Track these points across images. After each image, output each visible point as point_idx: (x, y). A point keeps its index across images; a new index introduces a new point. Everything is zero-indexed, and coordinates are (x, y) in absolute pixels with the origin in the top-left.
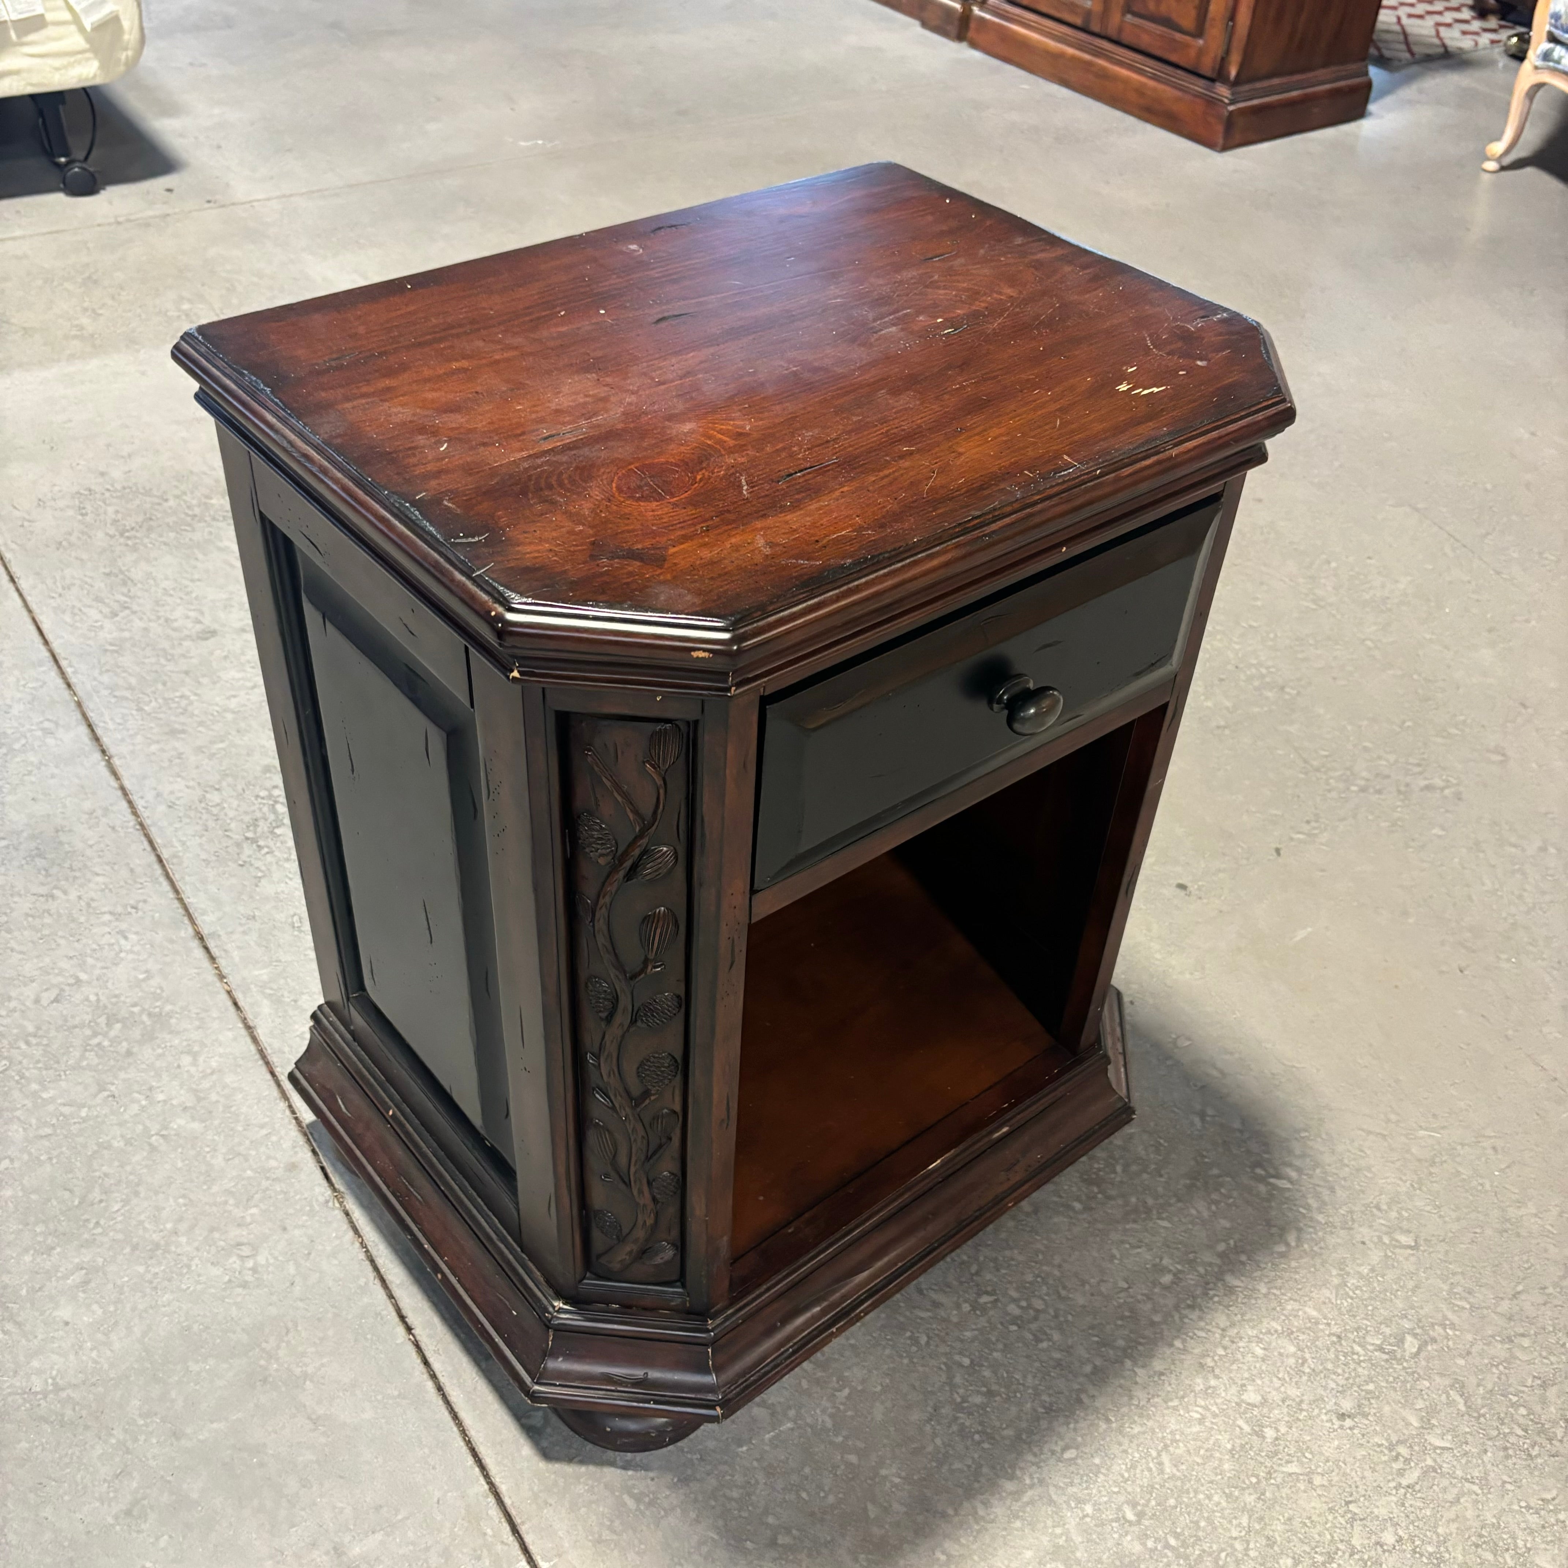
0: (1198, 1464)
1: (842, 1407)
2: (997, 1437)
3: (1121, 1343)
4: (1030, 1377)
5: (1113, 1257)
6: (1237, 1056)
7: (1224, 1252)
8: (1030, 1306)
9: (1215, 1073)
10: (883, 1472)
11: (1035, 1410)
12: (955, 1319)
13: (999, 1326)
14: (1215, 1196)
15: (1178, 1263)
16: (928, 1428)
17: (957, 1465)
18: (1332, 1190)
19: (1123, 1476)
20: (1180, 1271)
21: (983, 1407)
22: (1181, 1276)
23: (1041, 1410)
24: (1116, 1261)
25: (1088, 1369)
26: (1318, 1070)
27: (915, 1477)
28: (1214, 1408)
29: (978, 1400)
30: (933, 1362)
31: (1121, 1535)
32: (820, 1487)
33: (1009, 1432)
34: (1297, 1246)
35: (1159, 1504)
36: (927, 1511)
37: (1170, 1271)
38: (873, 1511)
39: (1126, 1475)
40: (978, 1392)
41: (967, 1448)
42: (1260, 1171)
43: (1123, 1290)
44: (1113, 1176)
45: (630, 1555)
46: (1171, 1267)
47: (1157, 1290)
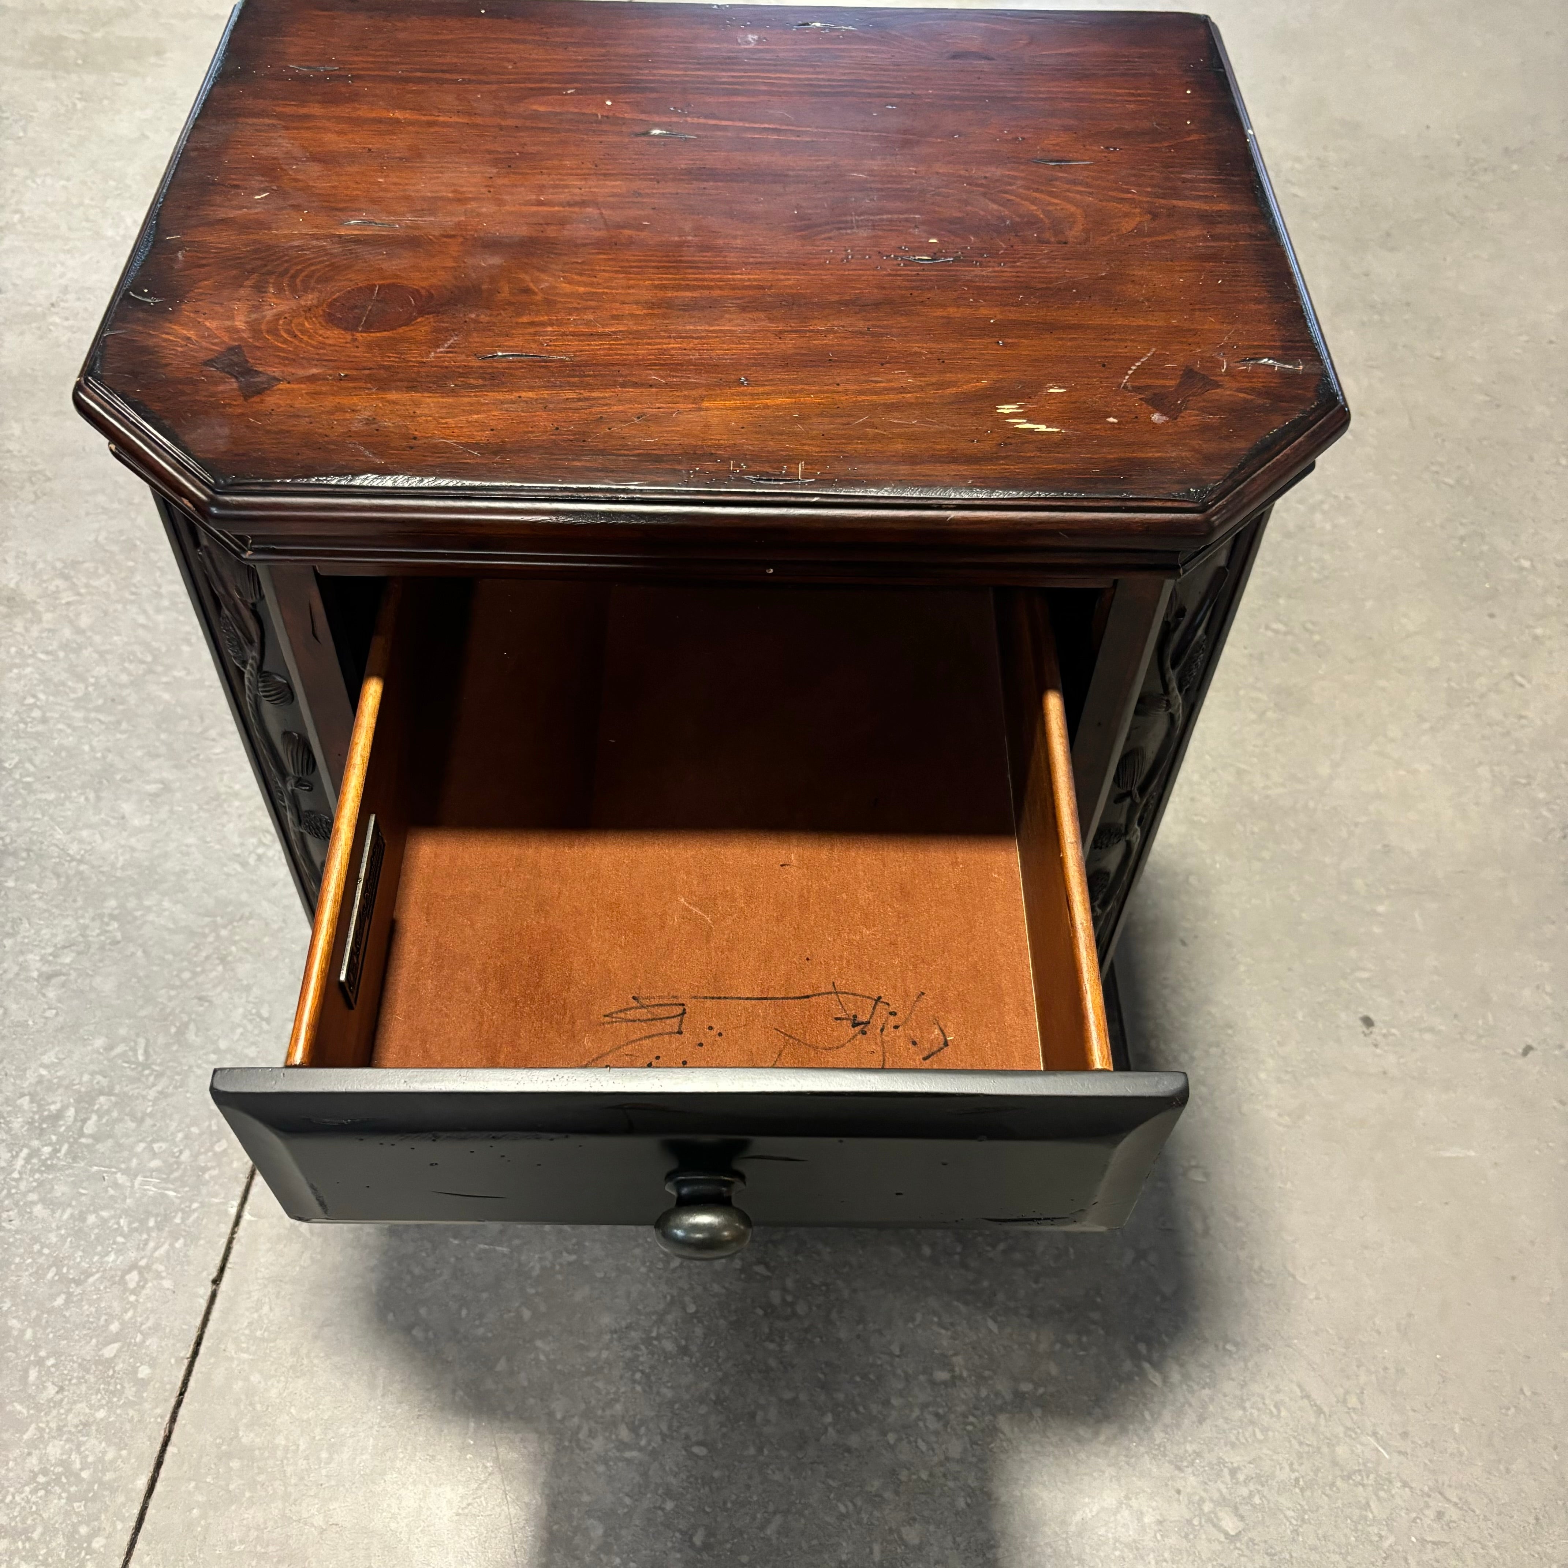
0: (800, 1548)
1: (558, 1267)
2: (655, 1389)
3: (841, 1396)
4: (731, 1362)
5: (913, 1319)
6: (1240, 1224)
7: (1024, 1393)
8: (792, 1304)
9: (1199, 1226)
10: (539, 1343)
13: (749, 1301)
14: (1071, 1338)
15: (967, 1369)
16: (607, 1337)
17: (600, 1385)
18: (1201, 1420)
19: (725, 1503)
20: (961, 1377)
21: (666, 1355)
22: (958, 1383)
23: (713, 1397)
24: (911, 1325)
25: (788, 1395)
26: (1317, 1298)
27: (559, 1367)
28: (865, 1517)
29: (669, 1346)
30: (664, 1288)
31: (673, 1548)
32: (481, 1316)
33: (668, 1393)
34: (1104, 1444)
35: (731, 1551)
36: (542, 1400)
37: (952, 1370)
38: (501, 1365)
39: (729, 1505)
40: (676, 1341)
41: (621, 1377)
42: (1142, 1348)
43: (891, 1354)
44: (988, 1248)
45: (307, 1255)
46: (957, 1369)
47: (922, 1378)
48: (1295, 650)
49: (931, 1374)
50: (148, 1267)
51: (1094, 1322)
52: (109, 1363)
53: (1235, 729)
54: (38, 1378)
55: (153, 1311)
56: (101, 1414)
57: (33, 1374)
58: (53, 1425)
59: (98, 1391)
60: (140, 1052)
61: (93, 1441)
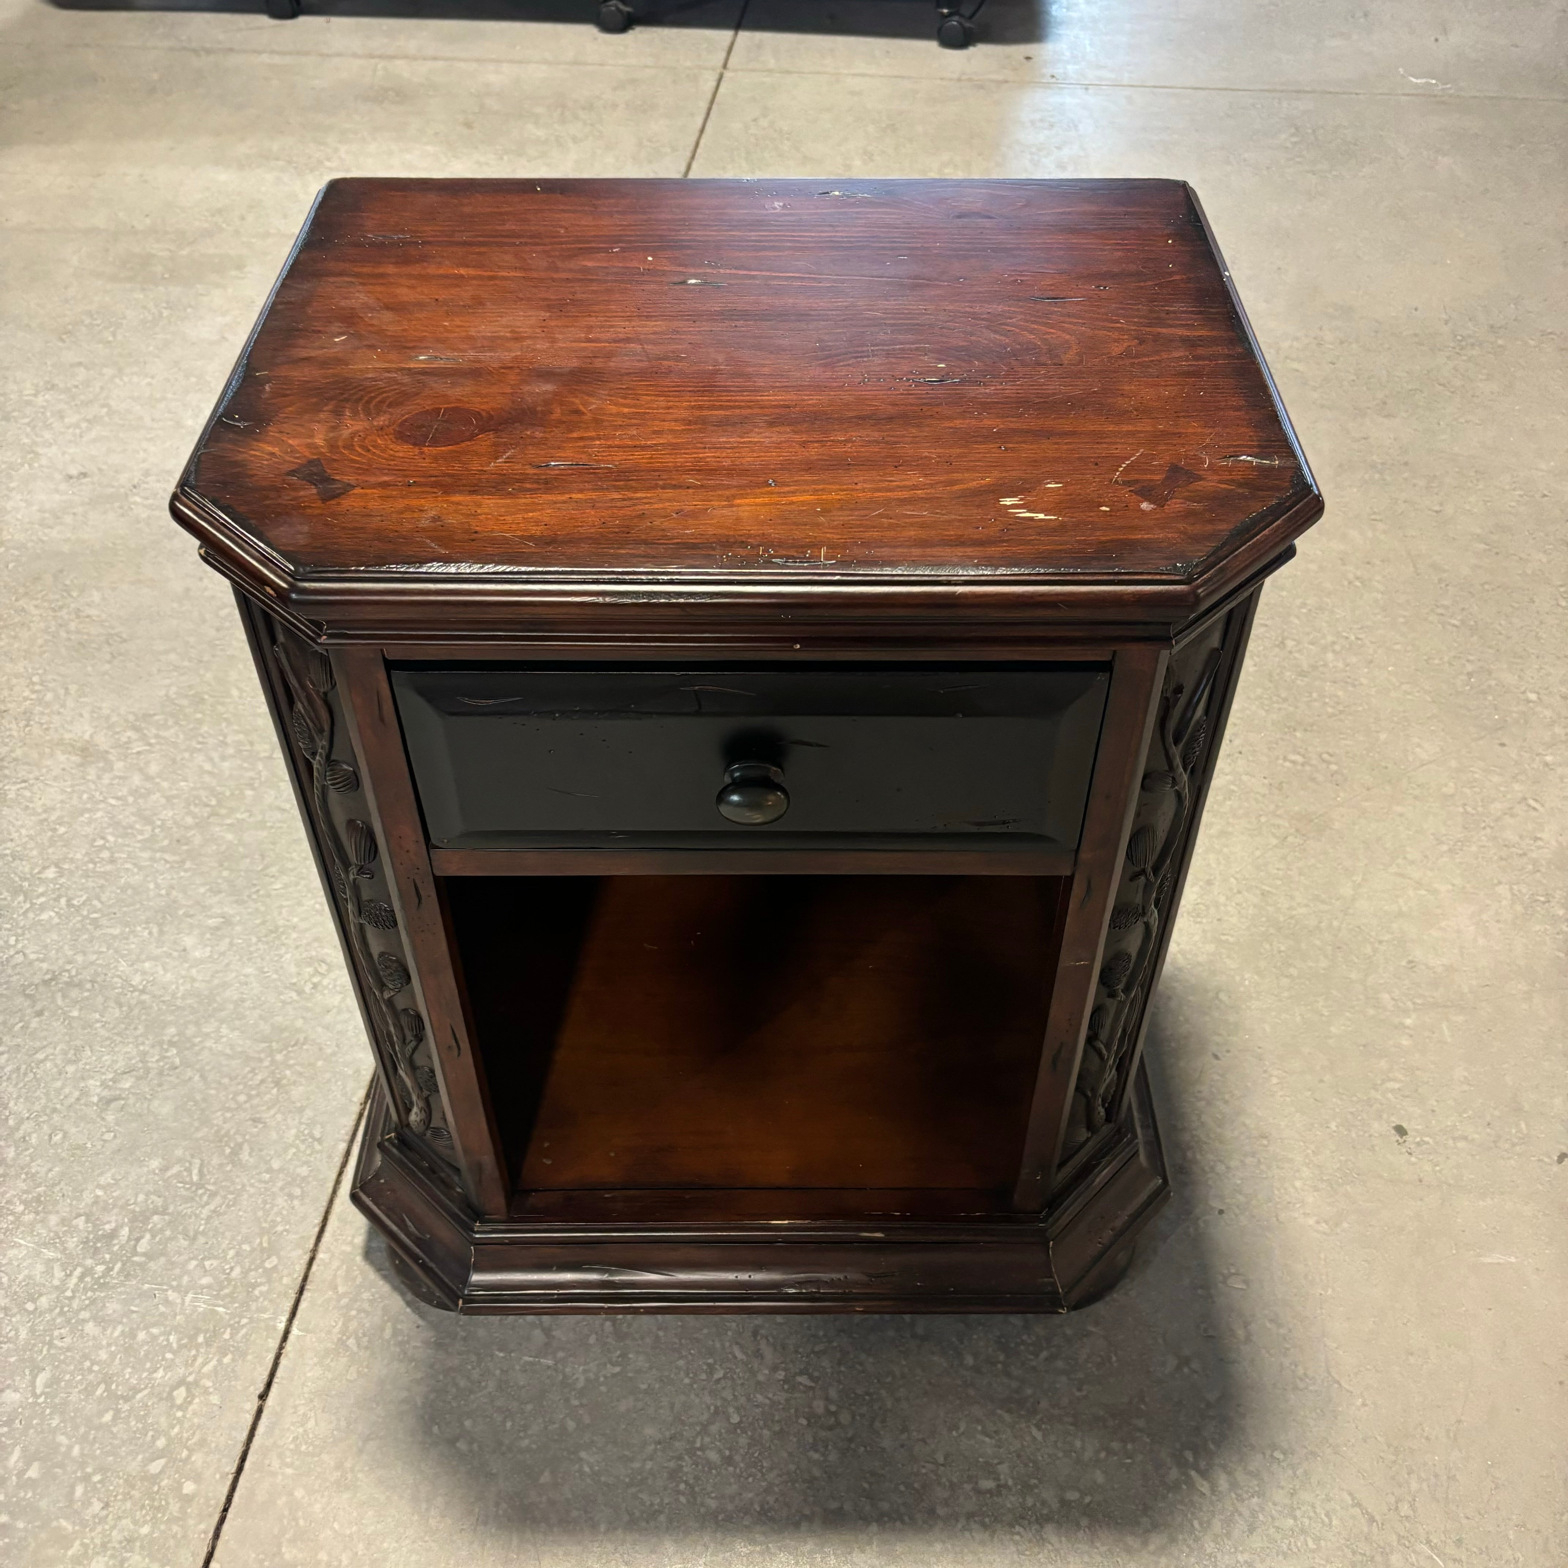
1: (602, 1379)
2: (699, 1500)
3: (885, 1506)
4: (775, 1472)
5: (957, 1428)
6: (1282, 1331)
7: (1070, 1502)
8: (835, 1414)
9: (1241, 1333)
10: (583, 1454)
11: (752, 1504)
12: (761, 1378)
13: (792, 1411)
14: (1115, 1445)
15: (1013, 1478)
16: (651, 1448)
17: (644, 1496)
18: (1252, 1530)
20: (1006, 1486)
21: (710, 1465)
22: (1004, 1492)
23: (758, 1509)
24: (954, 1433)
25: (833, 1505)
26: (1364, 1405)
27: (603, 1479)
29: (713, 1456)
30: (708, 1399)
32: (525, 1428)
33: (713, 1504)
34: (1153, 1553)
36: (586, 1512)
37: (997, 1479)
38: (546, 1478)
40: (720, 1451)
41: (665, 1489)
42: (1189, 1456)
43: (935, 1463)
44: (1032, 1357)
45: (353, 1369)
46: (1002, 1477)
47: (968, 1487)
48: (1313, 780)
49: (976, 1483)
50: (196, 1383)
51: (1140, 1430)
52: (154, 1479)
53: (1258, 853)
54: (85, 1493)
55: (199, 1426)
56: (145, 1530)
57: (79, 1490)
58: (98, 1541)
59: (143, 1507)
60: (195, 1172)
61: (137, 1558)
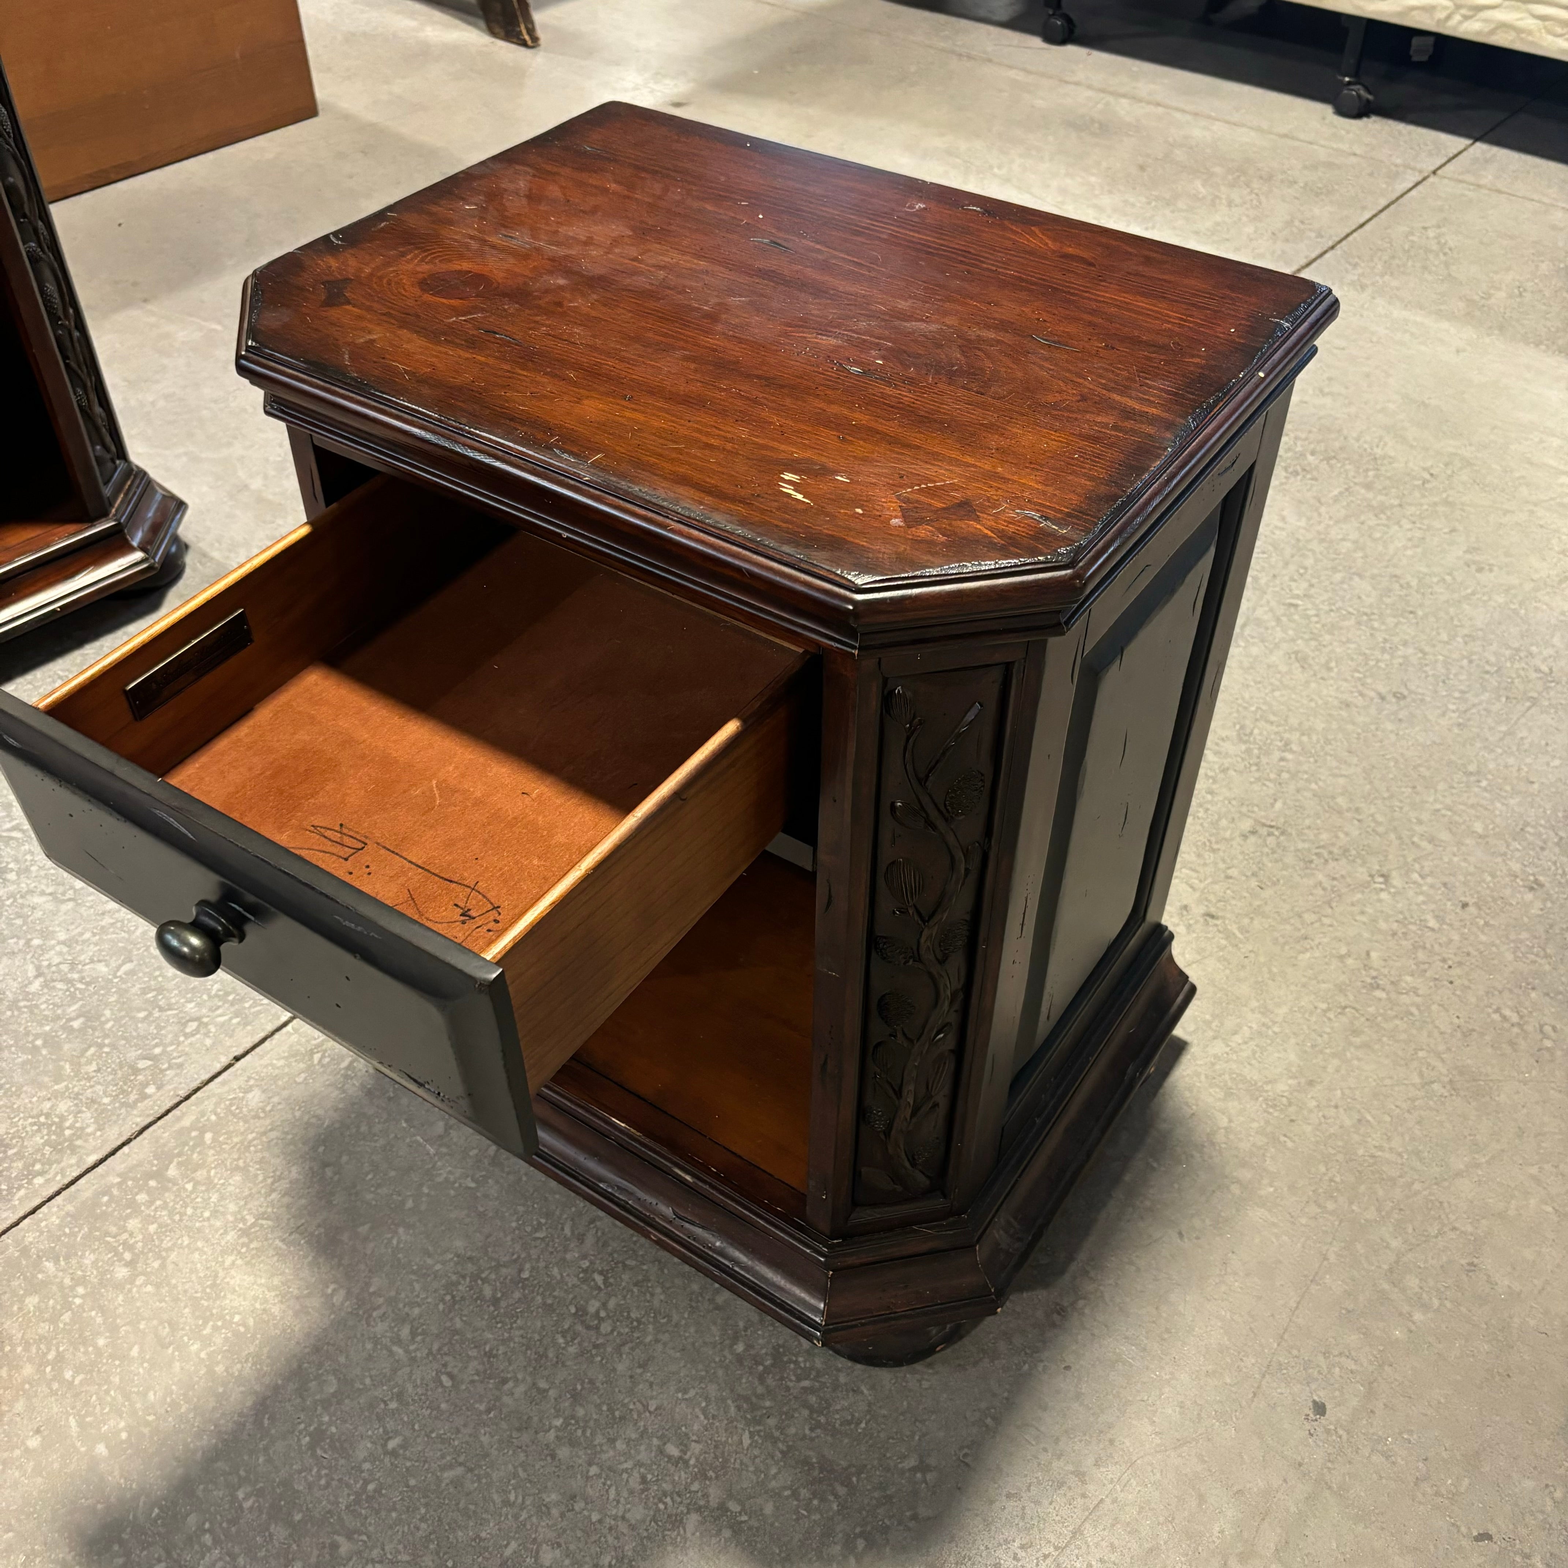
0: (458, 1504)
1: (457, 1185)
2: (451, 1315)
3: (581, 1412)
4: (522, 1332)
5: (685, 1391)
7: (727, 1510)
8: (601, 1320)
10: (401, 1230)
11: (485, 1344)
12: (569, 1256)
13: (571, 1296)
14: (804, 1493)
15: (697, 1459)
16: (450, 1256)
17: (417, 1286)
19: (432, 1432)
20: (686, 1463)
21: (481, 1297)
22: (681, 1465)
23: (487, 1349)
24: (680, 1395)
25: (543, 1384)
27: (400, 1256)
28: (524, 1515)
29: (488, 1291)
30: (518, 1247)
31: (371, 1437)
32: (379, 1186)
33: (458, 1324)
35: (407, 1469)
36: (370, 1271)
37: (684, 1452)
38: (364, 1229)
39: (433, 1435)
40: (495, 1290)
41: (436, 1291)
42: (861, 1544)
43: (646, 1407)
44: (793, 1378)
45: (303, 1075)
46: (689, 1454)
47: (655, 1441)
48: (1512, 1044)
49: (665, 1444)
50: (206, 1024)
51: (836, 1496)
52: (136, 1071)
53: (1388, 1082)
54: (93, 1055)
55: (187, 1054)
56: (106, 1100)
57: (91, 1051)
58: (76, 1089)
59: (116, 1085)
61: (89, 1115)
